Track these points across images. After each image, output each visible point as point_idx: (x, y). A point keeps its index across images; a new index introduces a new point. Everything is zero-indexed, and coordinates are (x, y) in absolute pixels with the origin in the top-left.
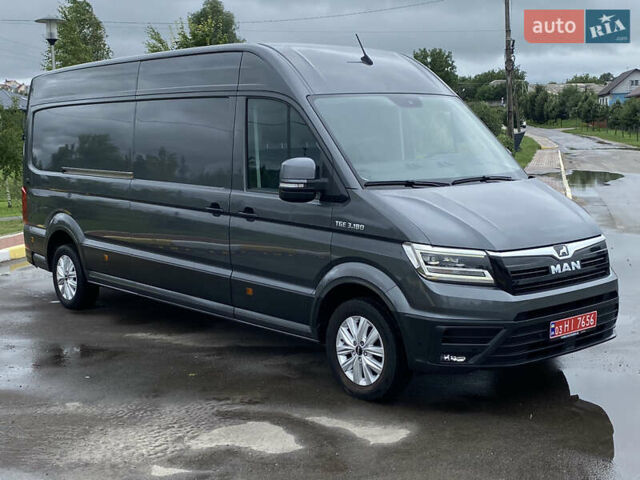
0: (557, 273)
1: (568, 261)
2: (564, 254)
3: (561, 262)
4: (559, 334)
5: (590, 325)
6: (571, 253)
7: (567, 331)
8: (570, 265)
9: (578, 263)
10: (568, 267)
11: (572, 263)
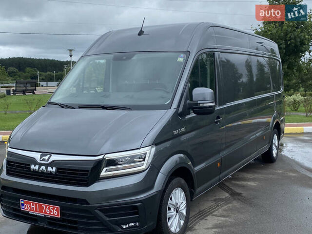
0: (34, 171)
1: (46, 166)
2: (44, 160)
3: (41, 165)
4: (27, 209)
5: (54, 214)
6: (51, 160)
7: (33, 210)
8: (47, 169)
9: (54, 169)
10: (44, 169)
11: (49, 167)
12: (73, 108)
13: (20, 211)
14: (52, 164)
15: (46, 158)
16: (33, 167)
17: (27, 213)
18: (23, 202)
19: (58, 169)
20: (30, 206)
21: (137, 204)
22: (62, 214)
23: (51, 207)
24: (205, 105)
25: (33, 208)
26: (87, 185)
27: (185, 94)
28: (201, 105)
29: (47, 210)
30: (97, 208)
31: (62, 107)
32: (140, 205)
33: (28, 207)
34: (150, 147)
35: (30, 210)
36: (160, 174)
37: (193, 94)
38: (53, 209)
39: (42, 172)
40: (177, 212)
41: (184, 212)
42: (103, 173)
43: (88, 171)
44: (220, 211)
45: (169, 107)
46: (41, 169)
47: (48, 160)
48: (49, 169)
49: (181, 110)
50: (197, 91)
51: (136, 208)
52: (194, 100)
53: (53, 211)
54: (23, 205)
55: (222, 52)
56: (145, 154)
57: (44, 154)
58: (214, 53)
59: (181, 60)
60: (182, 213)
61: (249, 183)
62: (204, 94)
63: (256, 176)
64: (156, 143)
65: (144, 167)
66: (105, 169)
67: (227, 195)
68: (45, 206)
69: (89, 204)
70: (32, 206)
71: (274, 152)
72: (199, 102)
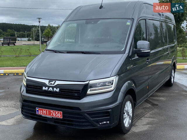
1: (53, 87)
2: (51, 84)
3: (49, 87)
4: (41, 114)
5: (58, 116)
6: (55, 84)
7: (45, 114)
8: (53, 89)
9: (58, 89)
10: (52, 90)
11: (54, 88)
12: (63, 53)
13: (36, 115)
14: (57, 87)
15: (53, 83)
16: (44, 88)
17: (40, 116)
18: (38, 110)
19: (60, 90)
20: (43, 112)
21: (109, 110)
22: (63, 116)
23: (56, 112)
24: (144, 51)
25: (45, 113)
26: (80, 99)
27: (132, 45)
28: (142, 51)
29: (54, 114)
30: (85, 112)
31: (56, 52)
32: (111, 111)
33: (41, 112)
34: (116, 76)
35: (43, 114)
36: (120, 92)
37: (137, 44)
38: (58, 113)
39: (50, 91)
40: (128, 115)
41: (131, 115)
42: (89, 92)
43: (80, 91)
44: (148, 115)
45: (124, 52)
46: (49, 89)
47: (54, 84)
48: (55, 89)
49: (130, 54)
50: (140, 43)
51: (108, 112)
52: (138, 48)
53: (58, 115)
54: (38, 111)
55: (149, 19)
56: (113, 81)
57: (51, 80)
58: (146, 20)
59: (128, 23)
60: (130, 116)
61: (161, 98)
62: (143, 45)
63: (163, 94)
64: (118, 74)
65: (112, 88)
66: (89, 90)
67: (150, 105)
68: (52, 112)
69: (81, 110)
70: (44, 112)
71: (172, 80)
72: (141, 49)
